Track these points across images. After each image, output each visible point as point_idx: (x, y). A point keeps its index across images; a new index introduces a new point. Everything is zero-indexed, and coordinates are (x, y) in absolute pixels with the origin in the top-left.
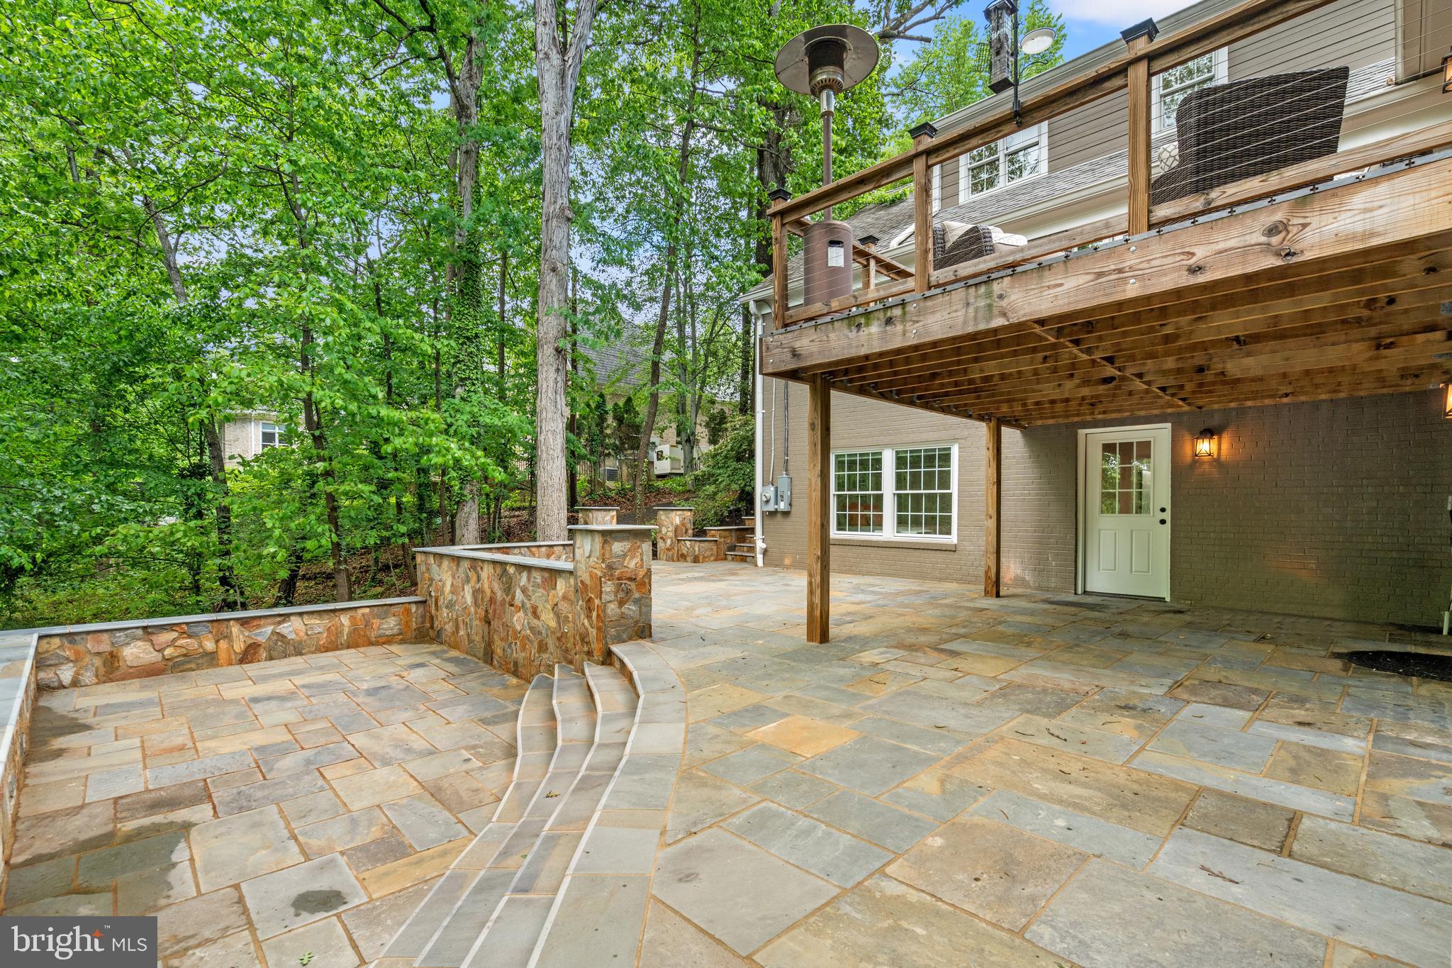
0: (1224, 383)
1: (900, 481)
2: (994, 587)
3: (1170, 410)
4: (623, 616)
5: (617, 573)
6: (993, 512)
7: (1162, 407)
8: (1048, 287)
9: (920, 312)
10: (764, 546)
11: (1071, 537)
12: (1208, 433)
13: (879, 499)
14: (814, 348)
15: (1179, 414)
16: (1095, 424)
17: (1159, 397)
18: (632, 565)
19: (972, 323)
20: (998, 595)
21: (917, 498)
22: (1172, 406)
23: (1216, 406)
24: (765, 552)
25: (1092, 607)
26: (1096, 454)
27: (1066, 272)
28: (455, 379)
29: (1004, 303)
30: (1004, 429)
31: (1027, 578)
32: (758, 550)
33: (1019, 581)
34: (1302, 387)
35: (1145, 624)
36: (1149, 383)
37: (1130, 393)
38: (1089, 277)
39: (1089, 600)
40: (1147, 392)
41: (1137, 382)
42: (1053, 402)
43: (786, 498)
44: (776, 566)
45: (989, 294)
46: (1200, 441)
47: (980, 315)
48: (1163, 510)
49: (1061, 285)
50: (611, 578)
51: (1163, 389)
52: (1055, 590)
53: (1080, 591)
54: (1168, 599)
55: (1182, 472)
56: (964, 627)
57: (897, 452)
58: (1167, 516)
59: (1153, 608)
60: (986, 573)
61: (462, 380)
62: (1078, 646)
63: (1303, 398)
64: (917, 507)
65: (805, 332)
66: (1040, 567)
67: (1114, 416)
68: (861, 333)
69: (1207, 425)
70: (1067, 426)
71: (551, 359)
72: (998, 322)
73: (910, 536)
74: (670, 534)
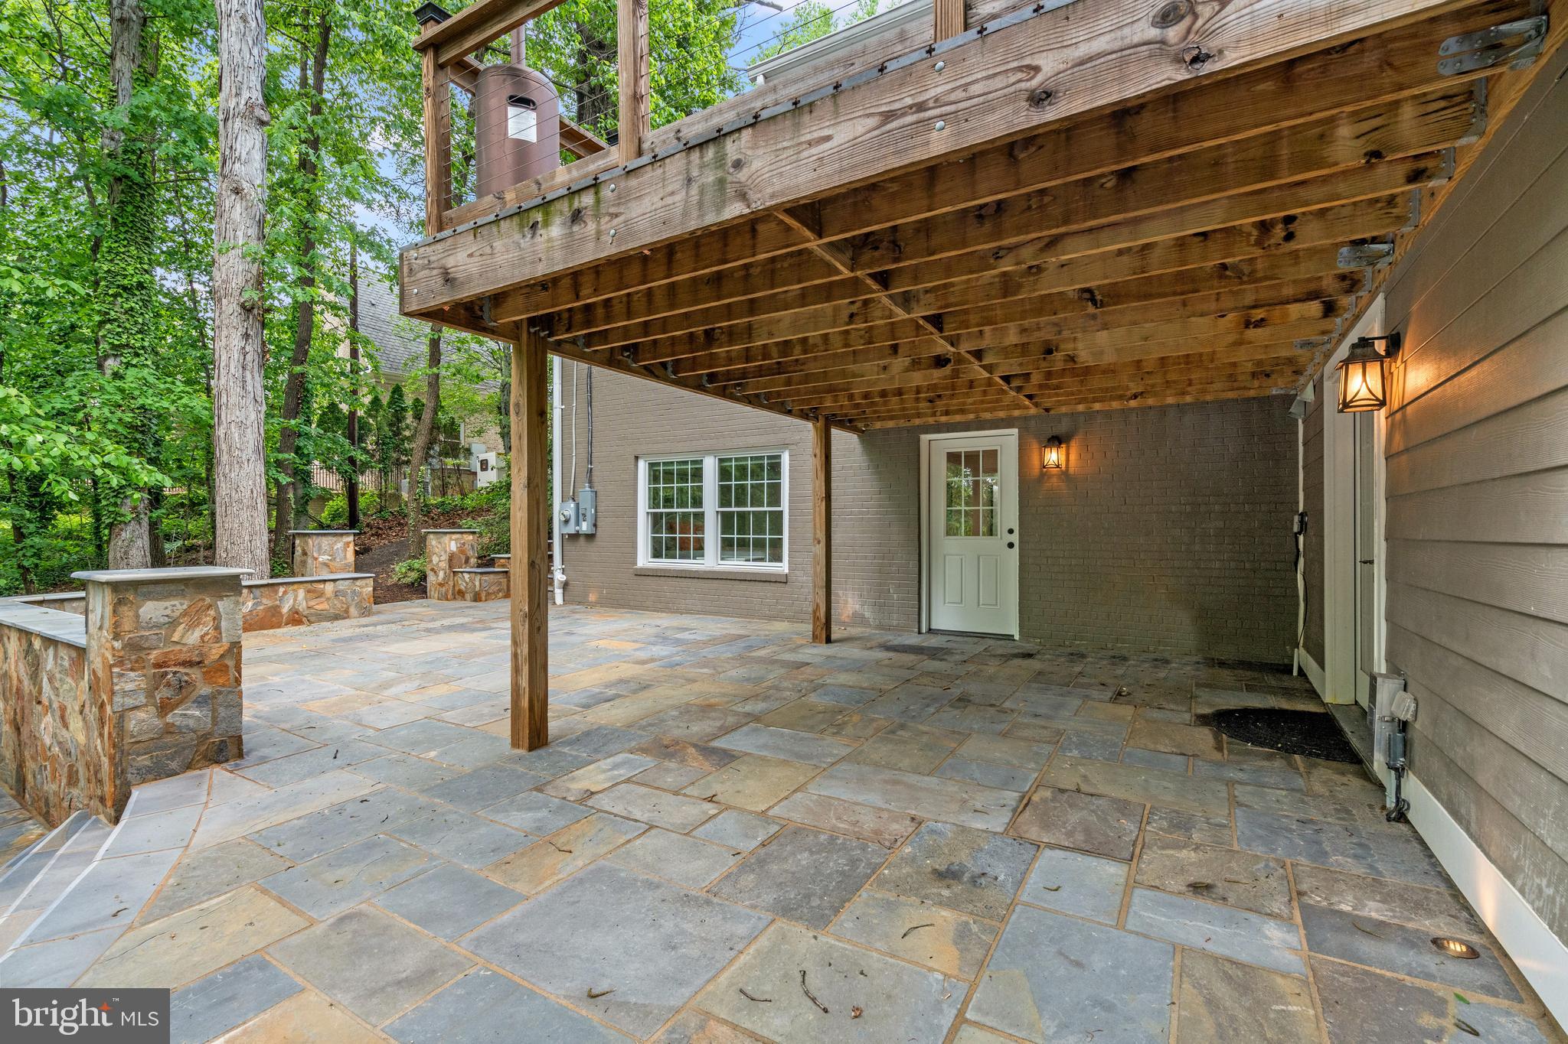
0: (1074, 373)
1: (724, 493)
2: (825, 632)
3: (1016, 413)
4: (169, 730)
5: (153, 656)
6: (822, 536)
7: (1008, 408)
8: (810, 144)
9: (622, 199)
10: (564, 578)
11: (913, 565)
12: (1056, 441)
13: (700, 517)
14: (473, 267)
15: (1026, 418)
16: (938, 428)
17: (1003, 392)
18: (193, 638)
19: (695, 213)
20: (828, 640)
21: (743, 516)
22: (1018, 407)
23: (1064, 409)
24: (565, 586)
25: (934, 653)
26: (941, 465)
27: (836, 114)
28: (103, 346)
29: (742, 175)
30: (835, 432)
31: (867, 614)
32: (556, 583)
33: (858, 619)
34: (1153, 386)
35: (991, 679)
36: (989, 368)
37: (971, 384)
38: (872, 122)
39: (934, 641)
40: (989, 382)
41: (976, 366)
42: (883, 394)
43: (588, 517)
44: (579, 603)
45: (720, 161)
46: (1048, 450)
47: (708, 198)
48: (1011, 531)
49: (828, 138)
50: (138, 665)
51: (1007, 379)
52: (899, 629)
53: (924, 630)
54: (1017, 637)
55: (1030, 484)
56: (766, 698)
57: (721, 460)
58: (1015, 538)
59: (1000, 651)
60: (814, 612)
61: (114, 347)
62: (902, 727)
63: (1150, 401)
64: (742, 529)
65: (461, 240)
66: (881, 603)
67: (958, 418)
68: (538, 239)
69: (1056, 431)
70: (909, 430)
71: (235, 320)
72: (734, 210)
73: (736, 564)
74: (444, 565)
